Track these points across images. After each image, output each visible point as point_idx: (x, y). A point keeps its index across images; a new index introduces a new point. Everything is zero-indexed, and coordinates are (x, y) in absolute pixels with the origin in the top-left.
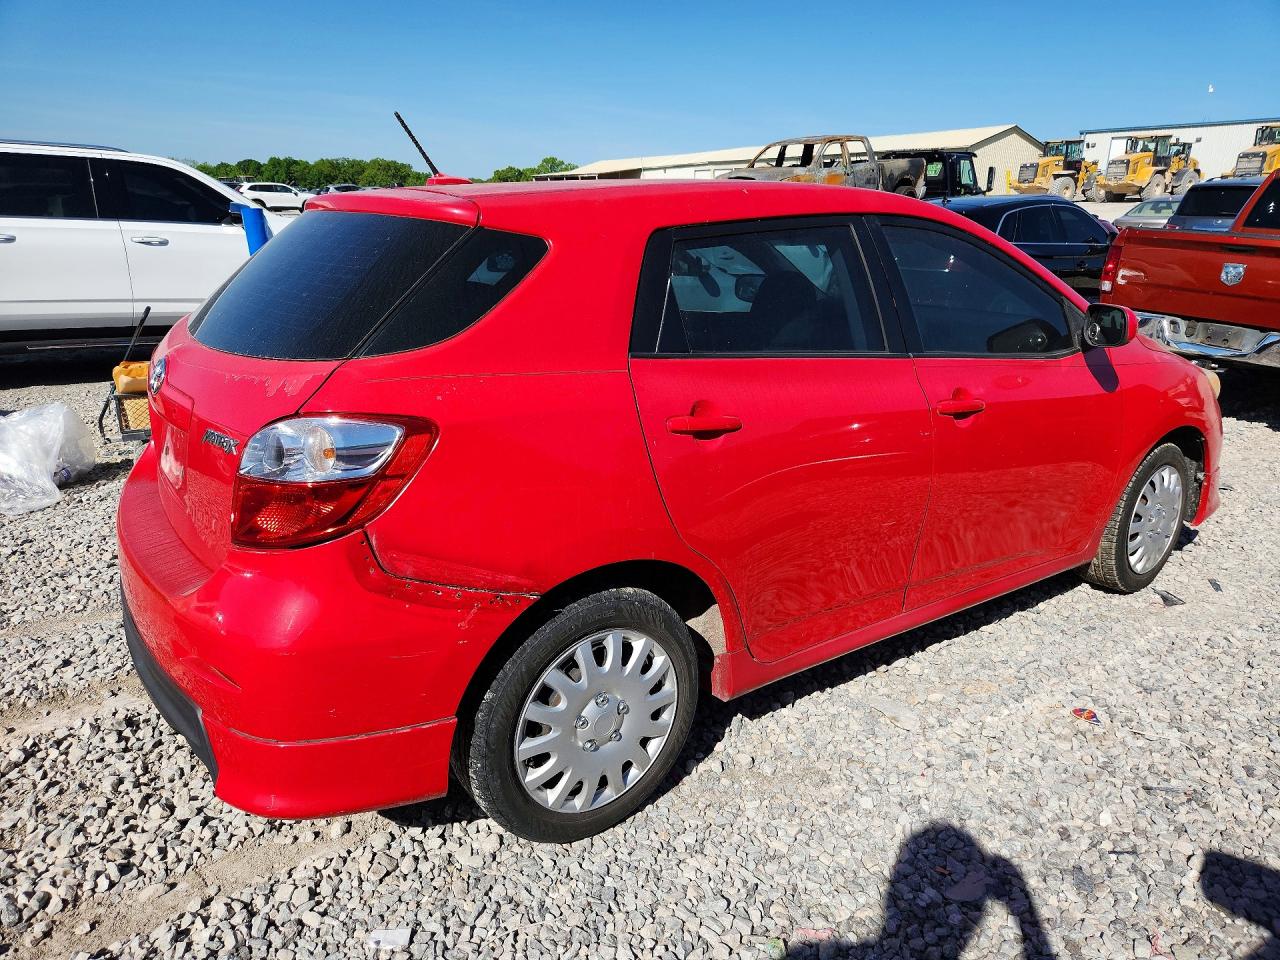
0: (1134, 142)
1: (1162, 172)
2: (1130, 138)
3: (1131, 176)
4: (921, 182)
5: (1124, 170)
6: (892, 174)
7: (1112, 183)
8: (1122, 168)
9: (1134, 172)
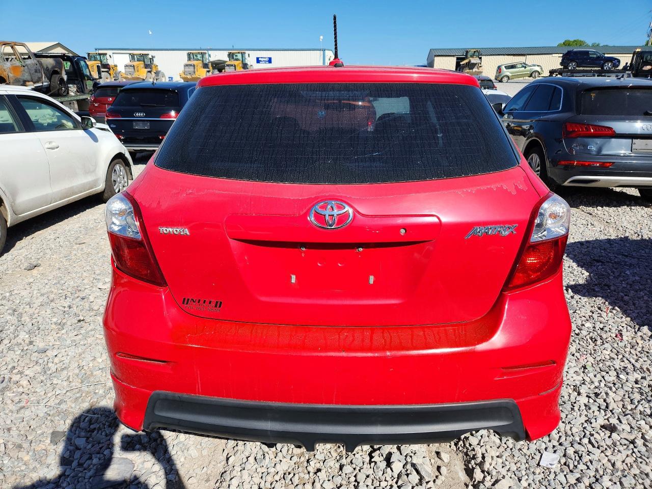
0: (132, 56)
1: (150, 72)
2: (130, 54)
3: (137, 73)
4: (64, 73)
5: (133, 70)
6: (47, 67)
7: (129, 76)
8: (131, 69)
9: (138, 71)
